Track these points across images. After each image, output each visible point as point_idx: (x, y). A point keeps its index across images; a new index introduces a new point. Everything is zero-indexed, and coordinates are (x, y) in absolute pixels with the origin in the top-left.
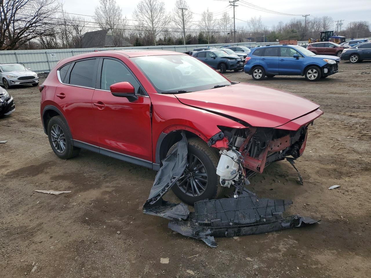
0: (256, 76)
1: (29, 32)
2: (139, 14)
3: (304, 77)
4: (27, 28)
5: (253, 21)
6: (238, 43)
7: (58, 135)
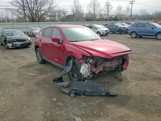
0: (133, 36)
1: (46, 15)
2: (89, 8)
3: (156, 37)
4: (45, 14)
5: (142, 10)
6: (132, 21)
7: (39, 55)
